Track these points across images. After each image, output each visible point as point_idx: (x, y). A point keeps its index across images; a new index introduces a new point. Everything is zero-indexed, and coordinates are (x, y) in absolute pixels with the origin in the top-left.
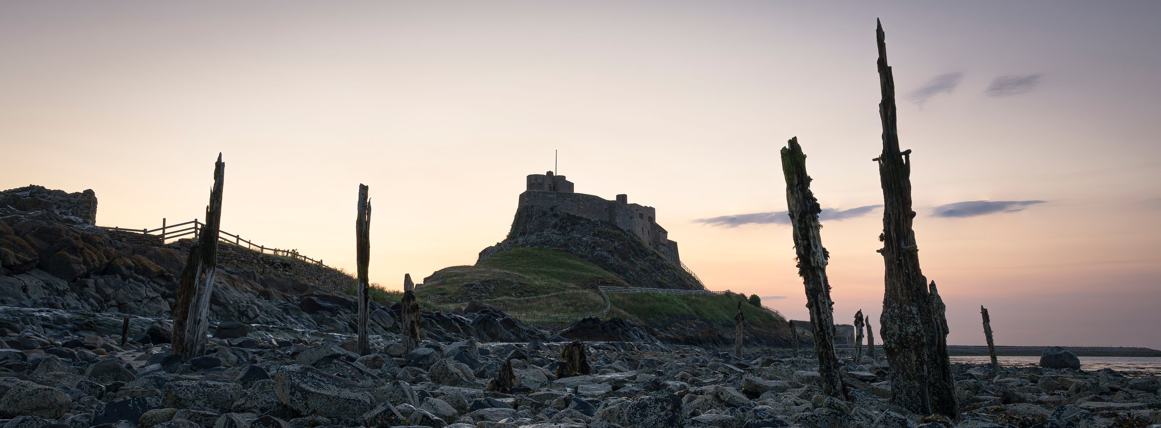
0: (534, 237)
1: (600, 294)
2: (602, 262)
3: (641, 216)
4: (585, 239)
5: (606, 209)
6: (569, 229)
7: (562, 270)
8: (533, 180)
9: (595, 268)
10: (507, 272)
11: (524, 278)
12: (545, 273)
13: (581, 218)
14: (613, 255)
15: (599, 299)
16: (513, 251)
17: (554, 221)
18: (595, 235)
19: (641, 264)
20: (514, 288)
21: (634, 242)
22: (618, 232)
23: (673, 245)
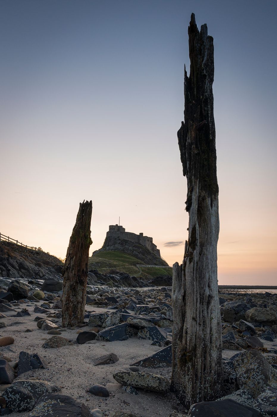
0: (112, 247)
1: (137, 267)
2: (136, 256)
3: (148, 240)
4: (130, 248)
5: (137, 238)
6: (124, 244)
7: (123, 259)
8: (111, 227)
9: (134, 258)
10: (104, 259)
11: (110, 261)
12: (117, 260)
13: (128, 241)
14: (139, 254)
15: (137, 269)
16: (105, 252)
17: (119, 242)
18: (133, 247)
19: (149, 257)
20: (107, 265)
21: (147, 249)
22: (141, 246)
23: (158, 251)
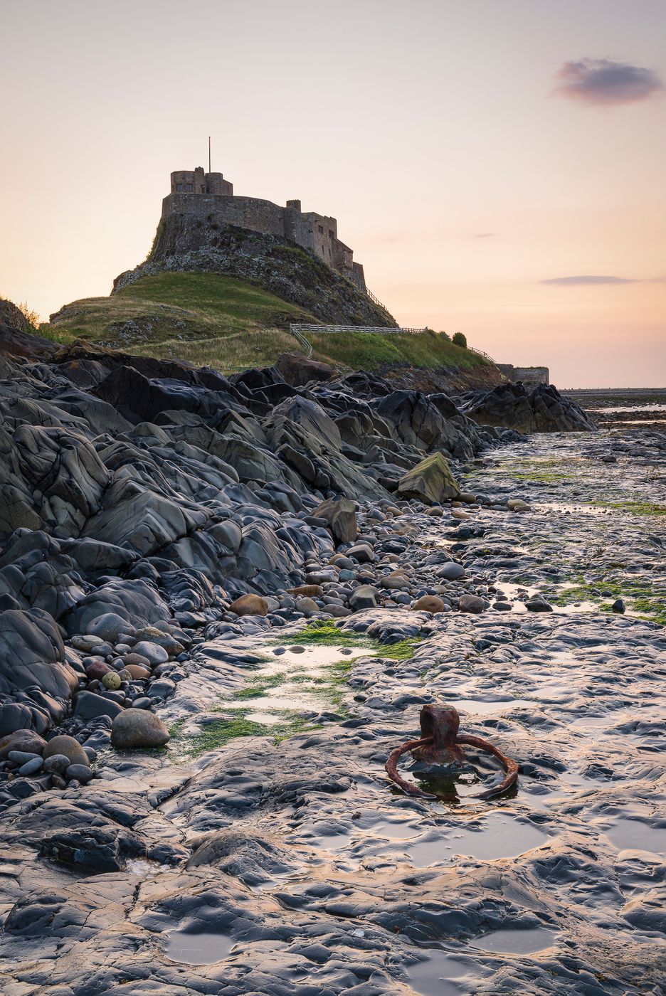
0: (187, 257)
1: (293, 334)
2: (280, 291)
3: (321, 229)
4: (256, 259)
5: (280, 219)
6: (233, 246)
7: (233, 303)
8: (180, 180)
9: (274, 299)
10: (166, 305)
11: (189, 314)
12: (211, 306)
13: (247, 232)
14: (293, 281)
15: (293, 341)
16: (161, 276)
17: (213, 235)
18: (268, 254)
19: (329, 293)
20: (179, 328)
21: (318, 264)
22: (298, 250)
23: (359, 268)
